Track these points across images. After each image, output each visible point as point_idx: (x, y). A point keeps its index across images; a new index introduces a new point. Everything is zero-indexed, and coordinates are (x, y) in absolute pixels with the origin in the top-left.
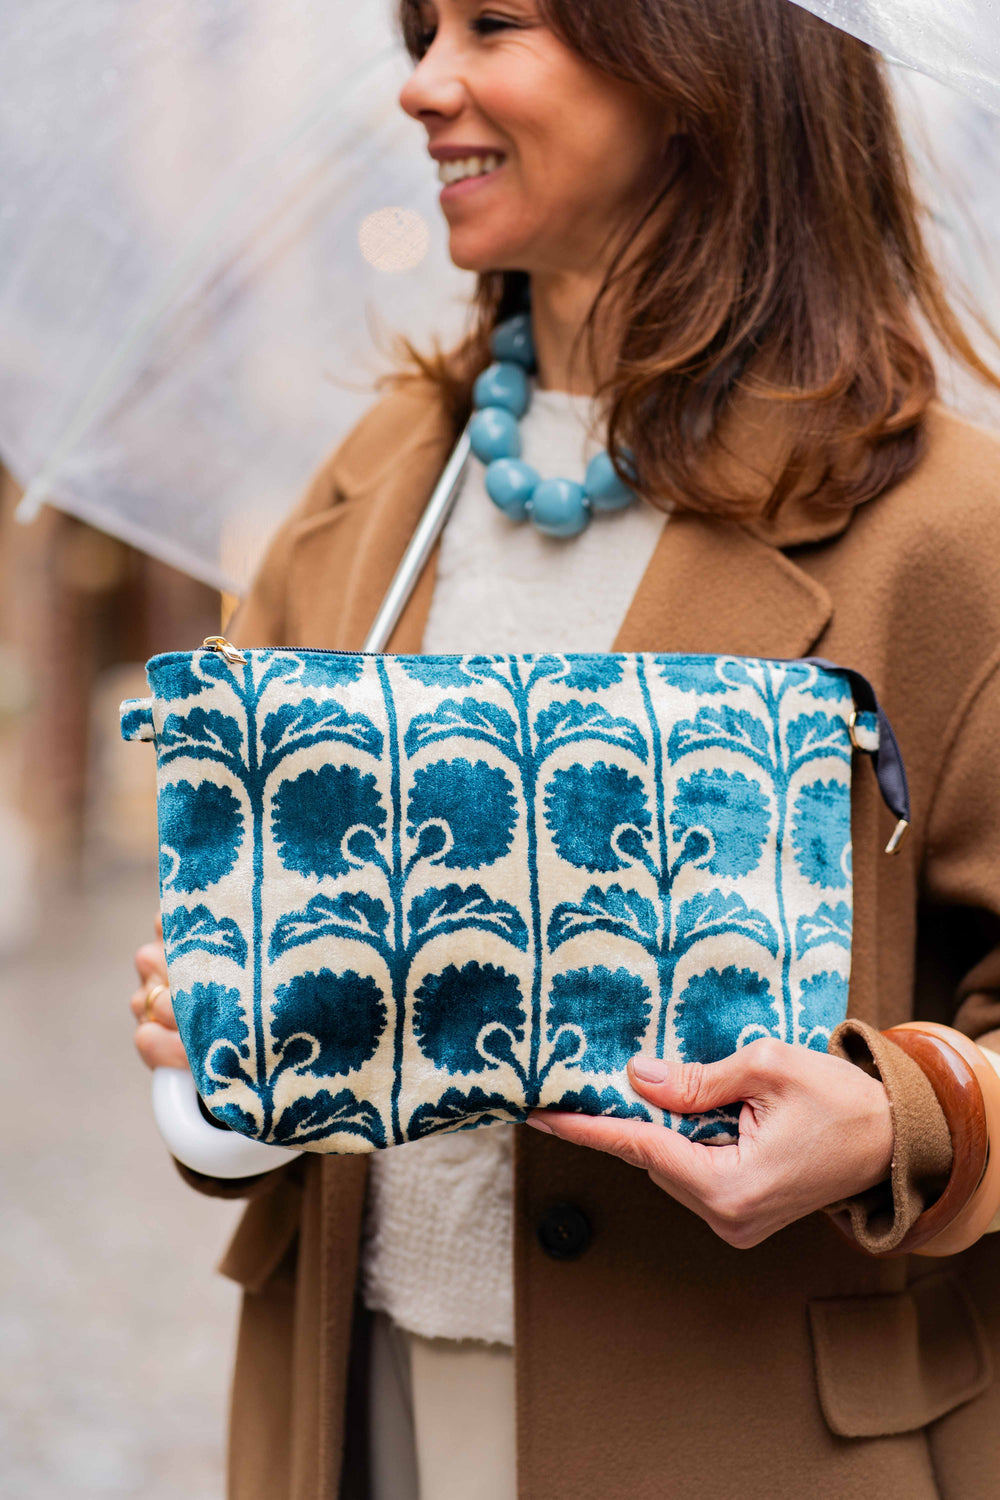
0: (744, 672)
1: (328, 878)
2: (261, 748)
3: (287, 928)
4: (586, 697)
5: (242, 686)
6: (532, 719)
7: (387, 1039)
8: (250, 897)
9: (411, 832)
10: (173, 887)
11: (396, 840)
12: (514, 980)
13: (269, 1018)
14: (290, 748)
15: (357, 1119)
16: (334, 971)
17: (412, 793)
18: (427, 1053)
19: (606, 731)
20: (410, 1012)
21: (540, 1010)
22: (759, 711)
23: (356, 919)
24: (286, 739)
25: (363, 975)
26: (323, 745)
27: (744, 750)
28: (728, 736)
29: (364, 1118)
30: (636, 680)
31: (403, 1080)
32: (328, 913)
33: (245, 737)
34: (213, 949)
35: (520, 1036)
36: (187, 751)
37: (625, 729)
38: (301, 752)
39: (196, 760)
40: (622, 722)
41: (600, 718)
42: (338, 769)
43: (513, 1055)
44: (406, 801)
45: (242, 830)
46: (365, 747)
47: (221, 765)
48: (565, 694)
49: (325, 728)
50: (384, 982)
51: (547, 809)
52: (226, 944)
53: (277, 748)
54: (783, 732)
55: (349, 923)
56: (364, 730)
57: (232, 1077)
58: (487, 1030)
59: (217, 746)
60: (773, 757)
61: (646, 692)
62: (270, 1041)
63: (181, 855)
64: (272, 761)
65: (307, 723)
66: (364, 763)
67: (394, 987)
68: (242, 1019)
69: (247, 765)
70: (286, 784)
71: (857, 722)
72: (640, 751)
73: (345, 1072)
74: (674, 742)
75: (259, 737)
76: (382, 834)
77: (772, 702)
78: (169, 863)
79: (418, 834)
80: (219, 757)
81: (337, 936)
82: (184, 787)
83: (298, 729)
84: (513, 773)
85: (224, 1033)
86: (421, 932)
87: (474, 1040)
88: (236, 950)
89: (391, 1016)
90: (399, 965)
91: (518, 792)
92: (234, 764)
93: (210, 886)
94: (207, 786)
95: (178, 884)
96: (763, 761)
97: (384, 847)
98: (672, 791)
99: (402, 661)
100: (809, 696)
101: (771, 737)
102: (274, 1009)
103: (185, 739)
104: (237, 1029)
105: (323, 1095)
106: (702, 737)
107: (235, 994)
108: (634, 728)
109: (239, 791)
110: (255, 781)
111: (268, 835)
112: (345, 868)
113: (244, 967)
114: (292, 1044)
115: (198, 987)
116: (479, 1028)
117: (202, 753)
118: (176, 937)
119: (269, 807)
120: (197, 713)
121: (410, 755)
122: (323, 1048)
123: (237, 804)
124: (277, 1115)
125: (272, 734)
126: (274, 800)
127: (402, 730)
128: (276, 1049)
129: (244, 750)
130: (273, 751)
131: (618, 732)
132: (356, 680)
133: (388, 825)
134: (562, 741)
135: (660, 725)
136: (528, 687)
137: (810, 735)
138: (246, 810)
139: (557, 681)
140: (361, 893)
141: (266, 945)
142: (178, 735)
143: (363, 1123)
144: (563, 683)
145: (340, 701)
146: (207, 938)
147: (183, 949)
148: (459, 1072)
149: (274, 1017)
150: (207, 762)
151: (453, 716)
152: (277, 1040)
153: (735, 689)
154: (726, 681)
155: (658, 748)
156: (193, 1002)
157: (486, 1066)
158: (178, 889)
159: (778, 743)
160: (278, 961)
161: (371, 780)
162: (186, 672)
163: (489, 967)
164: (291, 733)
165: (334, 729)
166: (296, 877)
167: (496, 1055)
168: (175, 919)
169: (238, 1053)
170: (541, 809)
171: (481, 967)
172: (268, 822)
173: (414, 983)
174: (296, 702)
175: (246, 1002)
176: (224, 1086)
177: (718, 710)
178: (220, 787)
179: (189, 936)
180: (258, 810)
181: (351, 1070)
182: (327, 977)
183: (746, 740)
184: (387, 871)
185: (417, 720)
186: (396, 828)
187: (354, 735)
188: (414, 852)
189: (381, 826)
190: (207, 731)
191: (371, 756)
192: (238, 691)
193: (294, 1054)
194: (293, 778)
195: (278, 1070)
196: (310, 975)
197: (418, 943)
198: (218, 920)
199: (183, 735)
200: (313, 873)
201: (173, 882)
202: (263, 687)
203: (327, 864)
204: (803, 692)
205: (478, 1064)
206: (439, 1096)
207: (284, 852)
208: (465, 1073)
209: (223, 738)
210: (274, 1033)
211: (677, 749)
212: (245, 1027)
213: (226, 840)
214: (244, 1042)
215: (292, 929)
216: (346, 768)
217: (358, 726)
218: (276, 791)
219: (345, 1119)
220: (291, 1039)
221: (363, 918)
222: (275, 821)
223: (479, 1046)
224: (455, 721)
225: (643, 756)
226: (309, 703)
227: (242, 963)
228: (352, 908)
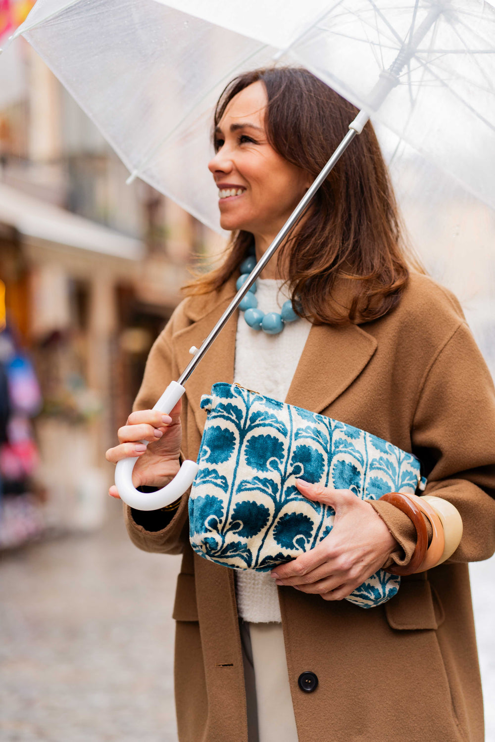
0: (394, 450)
1: (260, 472)
2: (248, 423)
3: (244, 484)
4: (349, 440)
5: (246, 400)
6: (333, 441)
7: (264, 530)
8: (233, 471)
9: (291, 465)
10: (205, 461)
11: (286, 466)
12: (312, 523)
13: (232, 512)
14: (258, 426)
15: (244, 554)
16: (257, 503)
17: (294, 452)
18: (275, 539)
19: (354, 453)
20: (275, 524)
21: (318, 536)
22: (396, 465)
23: (268, 488)
24: (257, 422)
25: (266, 507)
26: (269, 428)
27: (390, 475)
28: (386, 469)
29: (246, 555)
30: (363, 440)
31: (264, 545)
32: (259, 483)
33: (244, 417)
34: (216, 485)
35: (308, 542)
36: (223, 416)
37: (359, 455)
38: (261, 428)
39: (225, 420)
40: (358, 452)
41: (352, 448)
42: (272, 437)
43: (304, 547)
44: (292, 454)
45: (234, 448)
46: (282, 433)
47: (233, 424)
48: (344, 437)
49: (270, 423)
50: (272, 512)
51: (333, 471)
52: (221, 484)
53: (253, 424)
54: (401, 474)
55: (265, 489)
56: (283, 427)
57: (214, 529)
58: (298, 537)
59: (234, 418)
60: (397, 481)
61: (366, 445)
62: (230, 520)
63: (211, 451)
64: (251, 428)
65: (265, 419)
66: (281, 438)
67: (274, 514)
68: (222, 510)
69: (242, 427)
70: (253, 437)
71: (421, 480)
72: (362, 462)
73: (247, 537)
74: (372, 465)
75: (248, 419)
76: (281, 463)
77: (400, 463)
78: (206, 452)
79: (293, 466)
80: (233, 421)
81: (261, 491)
82: (218, 428)
83: (262, 420)
84: (325, 456)
85: (215, 513)
86: (288, 498)
87: (293, 538)
88: (225, 487)
89: (269, 523)
90: (279, 507)
91: (326, 463)
92: (238, 426)
93: (220, 464)
94: (227, 430)
95: (208, 460)
96: (394, 481)
97: (282, 467)
98: (368, 480)
99: (296, 408)
100: (409, 465)
101: (397, 474)
102: (234, 510)
103: (223, 412)
104: (219, 513)
105: (239, 543)
106: (379, 466)
107: (221, 502)
108: (361, 455)
109: (237, 435)
110: (243, 433)
111: (243, 452)
112: (267, 470)
113: (226, 493)
114: (235, 523)
115: (207, 496)
116: (296, 535)
117: (228, 419)
118: (202, 478)
119: (245, 443)
120: (230, 405)
121: (295, 440)
122: (243, 527)
123: (235, 439)
124: (225, 545)
125: (253, 420)
126: (248, 441)
127: (294, 431)
128: (230, 524)
129: (242, 422)
130: (252, 425)
131: (357, 455)
132: (281, 410)
133: (284, 460)
134: (341, 451)
135: (369, 458)
136: (333, 431)
137: (408, 478)
138: (237, 442)
139: (342, 431)
140: (271, 480)
141: (236, 488)
142: (221, 410)
143: (245, 556)
144: (343, 433)
145: (276, 415)
146: (215, 481)
147: (204, 482)
148: (285, 547)
149: (234, 513)
150: (229, 422)
151: (310, 432)
152: (232, 521)
153: (391, 454)
154: (389, 451)
155: (367, 465)
156: (204, 501)
157: (295, 548)
158: (207, 462)
159: (399, 477)
160: (239, 494)
161: (282, 444)
162: (229, 391)
163: (306, 516)
164: (260, 421)
165: (273, 423)
166: (249, 468)
167: (299, 545)
168: (204, 471)
169: (218, 521)
170: (331, 471)
171: (304, 516)
172: (244, 448)
173: (281, 515)
174: (262, 411)
175: (225, 505)
176: (211, 531)
177: (385, 459)
178: (231, 431)
179: (208, 478)
180: (241, 443)
181: (249, 537)
182: (254, 503)
183: (390, 472)
184: (281, 475)
185: (299, 429)
186: (287, 462)
187: (279, 428)
188: (291, 472)
189: (282, 460)
190: (232, 412)
191: (284, 436)
192: (244, 402)
193: (234, 526)
194: (256, 436)
195: (228, 531)
196: (249, 502)
197: (286, 502)
198: (220, 475)
199: (223, 411)
200: (256, 469)
201: (205, 459)
202: (252, 403)
203: (262, 467)
204: (408, 463)
205: (292, 547)
206: (276, 554)
207: (248, 459)
208: (286, 549)
209: (236, 415)
210: (232, 518)
211: (372, 467)
212: (223, 513)
213: (228, 450)
214: (221, 518)
215: (246, 485)
216: (275, 437)
217: (281, 425)
218: (249, 438)
219: (241, 553)
220: (236, 521)
221: (270, 488)
222: (246, 449)
223: (294, 541)
224: (310, 433)
225: (362, 465)
226: (267, 413)
227: (226, 491)
228: (267, 484)
